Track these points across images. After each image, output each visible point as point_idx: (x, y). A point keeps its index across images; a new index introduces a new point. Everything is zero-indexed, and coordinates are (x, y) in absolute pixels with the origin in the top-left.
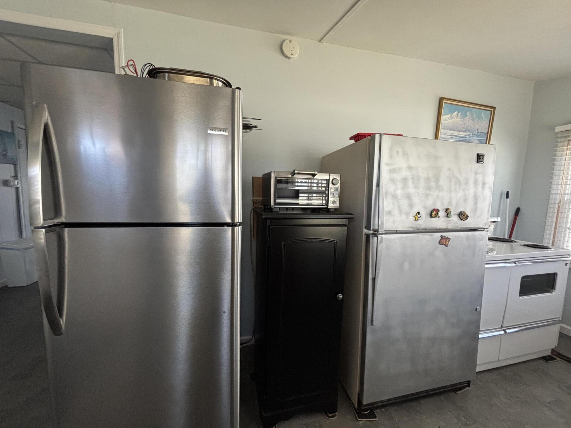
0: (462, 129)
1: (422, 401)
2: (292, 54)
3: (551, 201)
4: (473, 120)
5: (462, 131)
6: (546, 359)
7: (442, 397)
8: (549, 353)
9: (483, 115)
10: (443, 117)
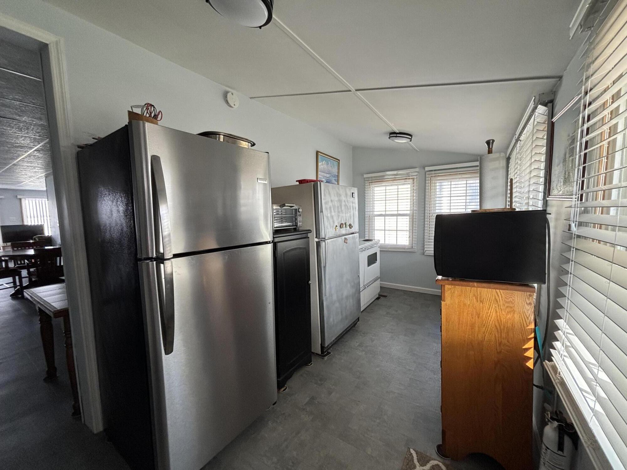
0: (328, 172)
1: (344, 337)
2: (234, 105)
3: (366, 216)
4: (331, 167)
5: (328, 174)
6: (378, 299)
7: (351, 331)
8: (378, 296)
9: (335, 164)
10: (320, 164)
